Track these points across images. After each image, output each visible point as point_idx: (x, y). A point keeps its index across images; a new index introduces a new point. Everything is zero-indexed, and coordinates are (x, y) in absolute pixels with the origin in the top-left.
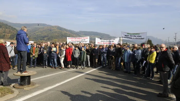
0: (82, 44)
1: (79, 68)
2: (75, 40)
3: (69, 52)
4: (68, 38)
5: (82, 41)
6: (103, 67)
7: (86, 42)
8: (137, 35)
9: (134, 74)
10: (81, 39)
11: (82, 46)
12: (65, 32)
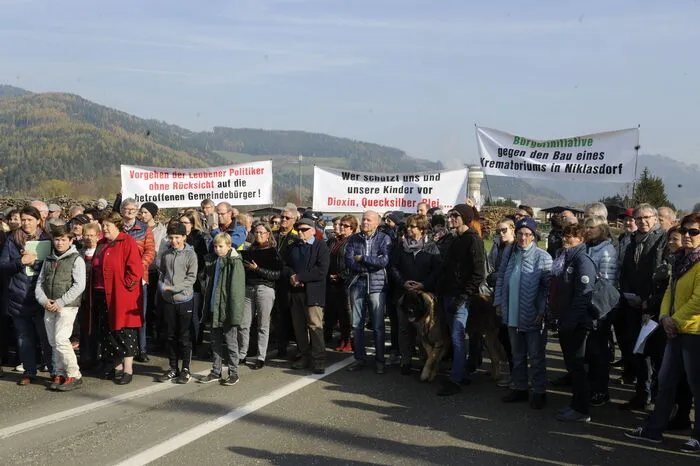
0: (217, 209)
1: (200, 379)
2: (175, 186)
3: (128, 268)
4: (125, 170)
5: (226, 190)
6: (364, 365)
7: (250, 195)
8: (574, 151)
9: (570, 413)
10: (216, 180)
11: (220, 225)
12: (121, 131)
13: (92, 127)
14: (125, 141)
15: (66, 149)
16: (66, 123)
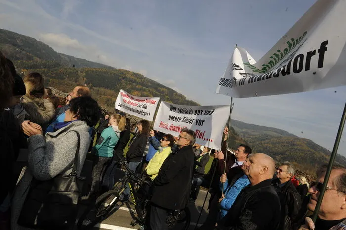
5: (139, 109)
7: (147, 114)
13: (313, 150)
14: (323, 157)
15: (303, 155)
16: (305, 147)
